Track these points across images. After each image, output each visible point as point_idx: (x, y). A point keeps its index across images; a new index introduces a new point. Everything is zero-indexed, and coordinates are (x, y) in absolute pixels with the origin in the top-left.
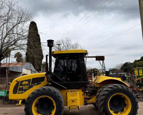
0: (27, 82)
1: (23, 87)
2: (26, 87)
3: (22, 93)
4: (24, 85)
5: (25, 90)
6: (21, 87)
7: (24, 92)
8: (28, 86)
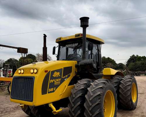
0: (59, 73)
1: (54, 82)
2: (57, 82)
3: (54, 91)
4: (56, 78)
5: (57, 86)
6: (52, 81)
7: (56, 89)
8: (60, 80)
